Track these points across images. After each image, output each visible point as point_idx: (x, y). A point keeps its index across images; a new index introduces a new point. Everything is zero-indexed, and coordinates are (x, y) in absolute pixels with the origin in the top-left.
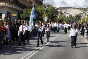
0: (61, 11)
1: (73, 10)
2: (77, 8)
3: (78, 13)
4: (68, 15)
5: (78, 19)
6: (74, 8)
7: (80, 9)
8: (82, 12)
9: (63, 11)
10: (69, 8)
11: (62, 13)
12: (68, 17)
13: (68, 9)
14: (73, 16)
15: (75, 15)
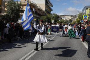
0: (61, 18)
1: (68, 17)
4: (65, 20)
6: (68, 16)
7: (72, 16)
8: (73, 18)
10: (65, 16)
14: (67, 20)
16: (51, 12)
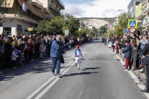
0: (83, 23)
1: (97, 20)
2: (101, 19)
3: (103, 25)
4: (91, 27)
5: (104, 32)
6: (97, 18)
7: (105, 19)
8: (108, 23)
9: (85, 22)
10: (92, 18)
11: (84, 25)
13: (91, 20)
14: (97, 28)
15: (100, 27)
16: (61, 11)
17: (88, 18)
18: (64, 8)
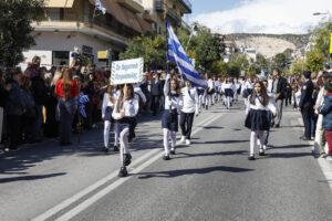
0: (233, 45)
1: (269, 40)
2: (278, 36)
3: (282, 51)
4: (254, 56)
5: (283, 67)
6: (269, 36)
7: (288, 37)
8: (293, 47)
9: (239, 44)
10: (256, 35)
11: (236, 50)
12: (252, 60)
13: (254, 38)
14: (266, 57)
15: (273, 55)
16: (185, 18)
17: (248, 35)
18: (190, 11)
